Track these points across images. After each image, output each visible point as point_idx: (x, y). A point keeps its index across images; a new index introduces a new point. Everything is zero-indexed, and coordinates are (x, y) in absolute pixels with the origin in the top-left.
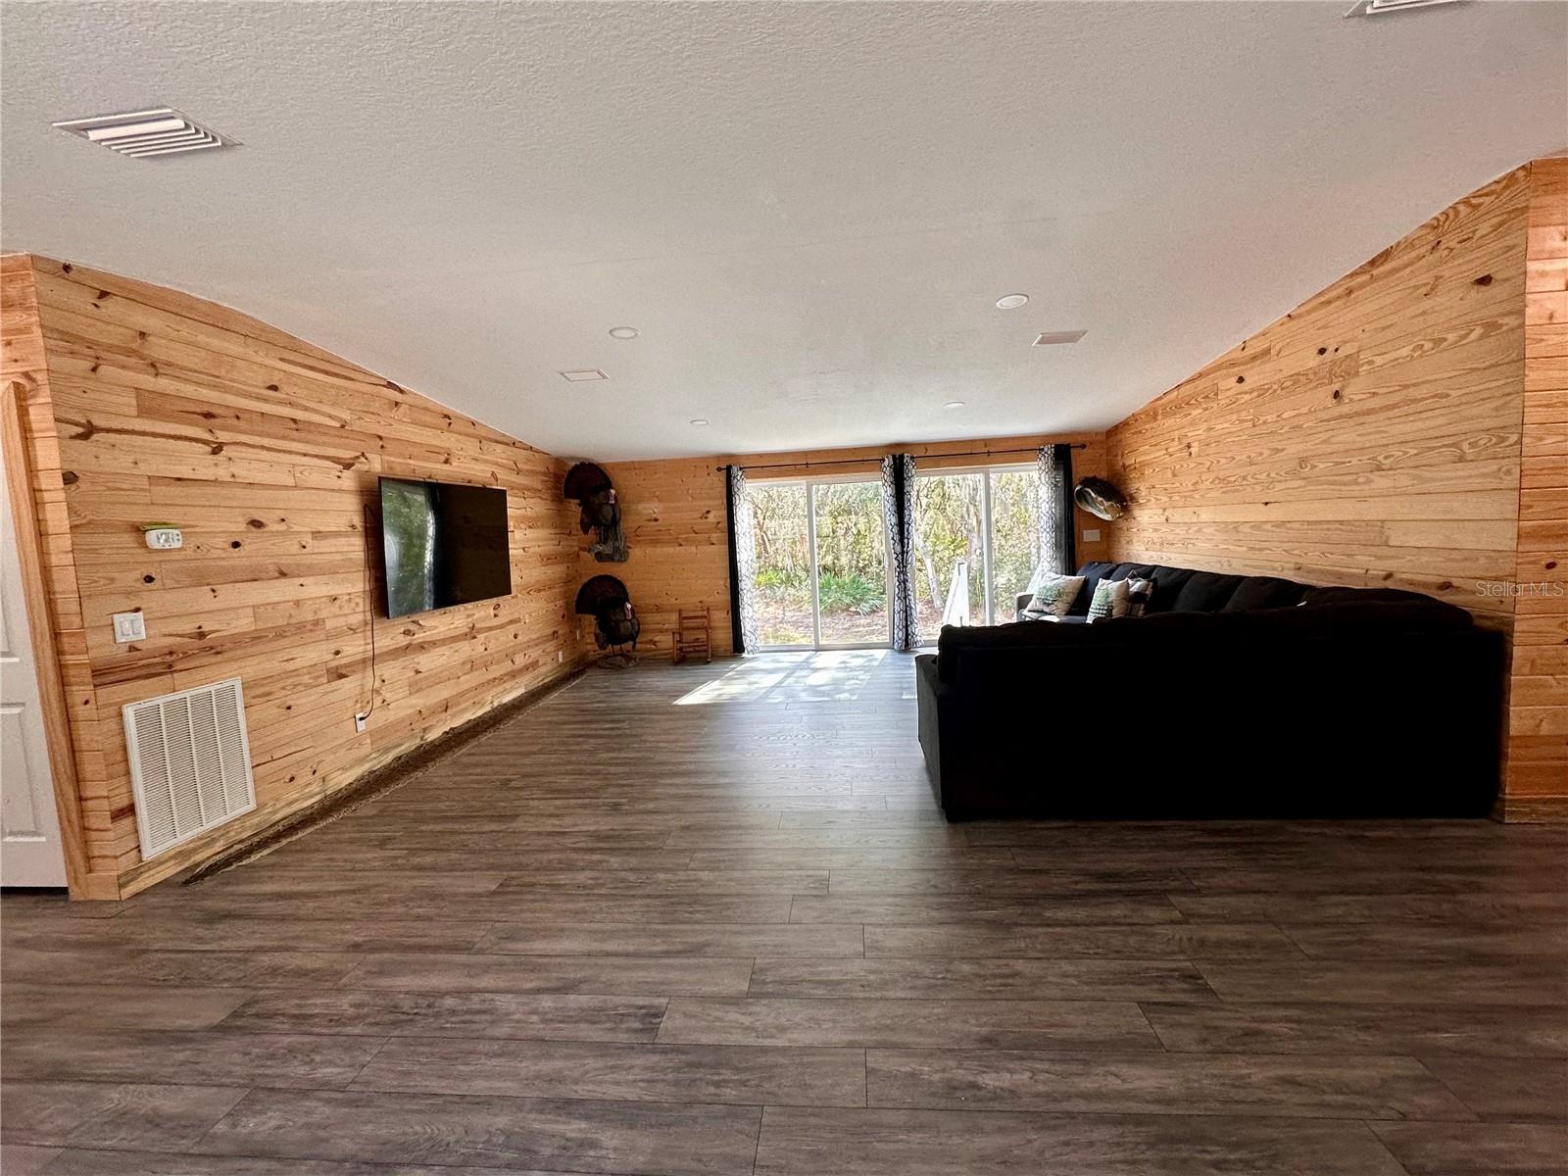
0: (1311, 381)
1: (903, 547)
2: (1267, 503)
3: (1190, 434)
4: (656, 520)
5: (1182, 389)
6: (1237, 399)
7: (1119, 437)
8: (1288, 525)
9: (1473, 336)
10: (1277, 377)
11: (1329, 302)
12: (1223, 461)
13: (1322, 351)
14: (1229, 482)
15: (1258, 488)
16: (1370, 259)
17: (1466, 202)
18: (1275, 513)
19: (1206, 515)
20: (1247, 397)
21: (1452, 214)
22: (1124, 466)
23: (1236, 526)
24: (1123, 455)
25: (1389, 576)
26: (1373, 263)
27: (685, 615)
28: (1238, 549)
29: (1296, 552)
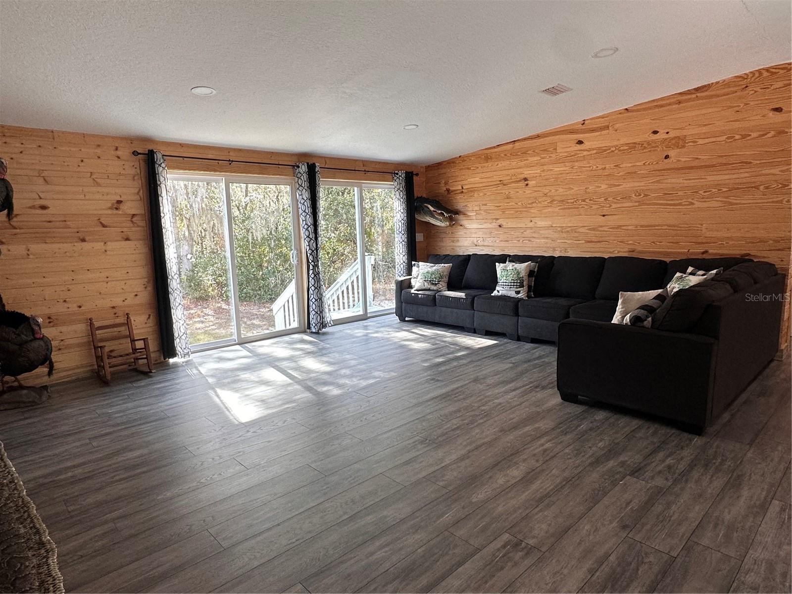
0: (645, 148)
1: (317, 245)
2: (604, 216)
3: (526, 172)
4: (44, 207)
5: (517, 144)
6: (576, 154)
7: (443, 171)
8: (624, 228)
9: (769, 135)
10: (615, 143)
11: (662, 106)
12: (561, 190)
13: (655, 132)
14: (568, 203)
15: (595, 207)
16: (696, 87)
17: (767, 70)
18: (612, 221)
19: (541, 223)
20: (585, 153)
21: (757, 75)
22: (448, 190)
23: (574, 230)
24: (446, 183)
25: (705, 252)
26: (697, 90)
27: (97, 324)
28: (578, 242)
29: (630, 242)
